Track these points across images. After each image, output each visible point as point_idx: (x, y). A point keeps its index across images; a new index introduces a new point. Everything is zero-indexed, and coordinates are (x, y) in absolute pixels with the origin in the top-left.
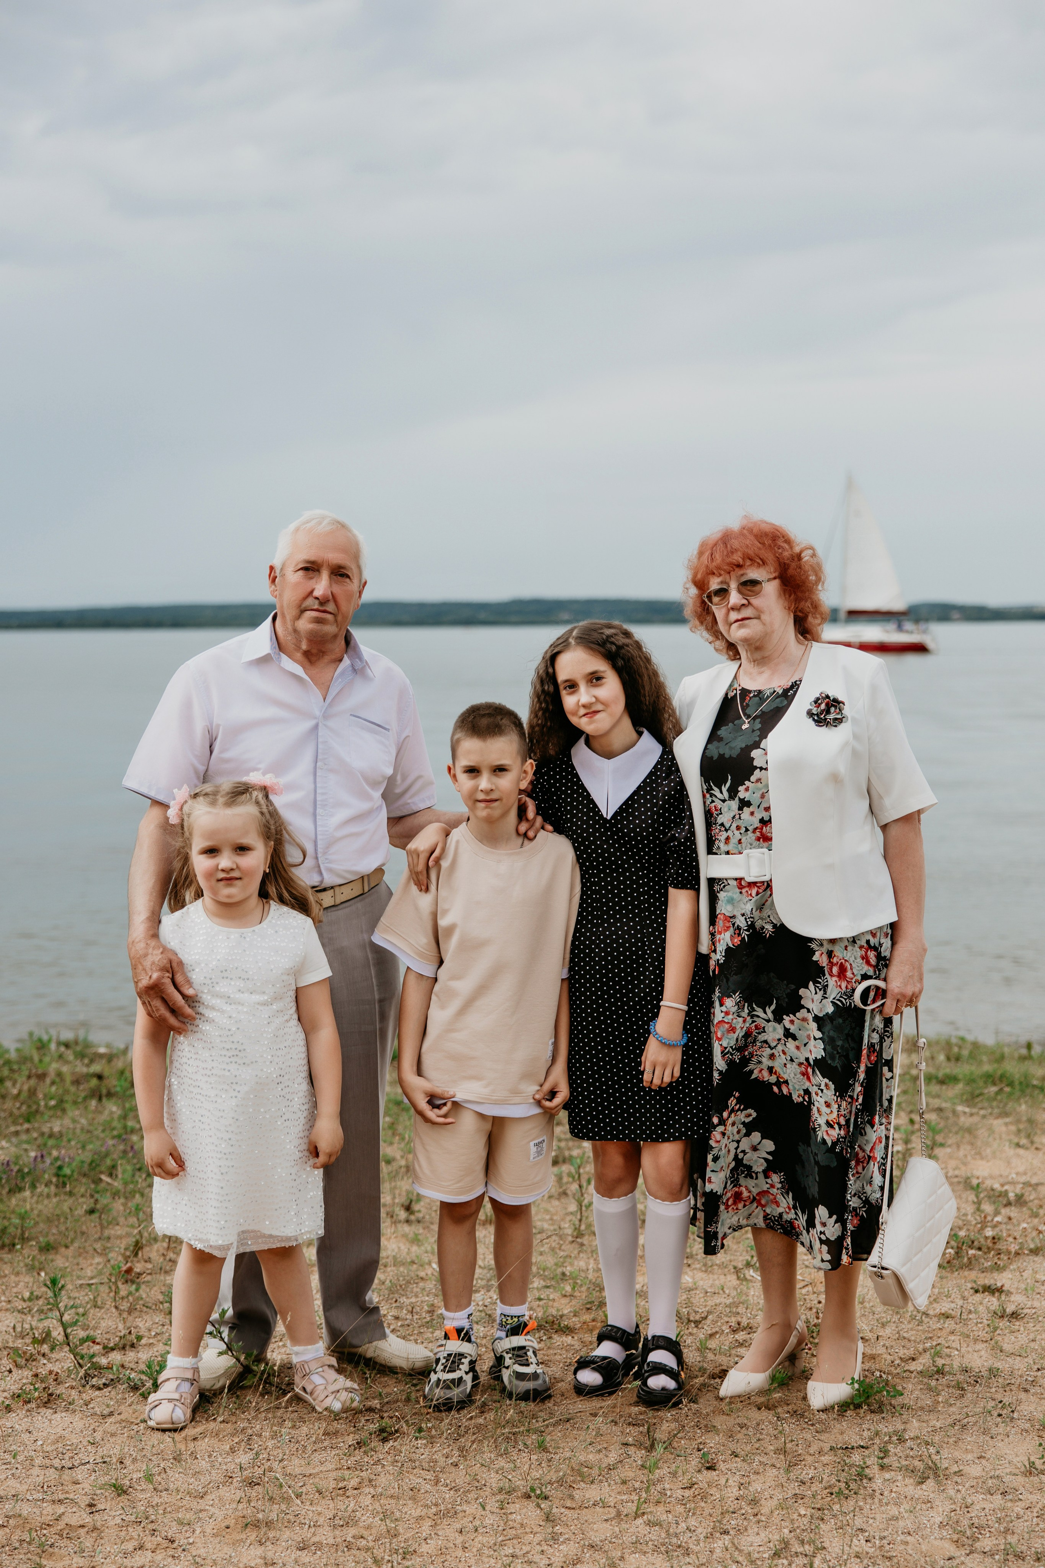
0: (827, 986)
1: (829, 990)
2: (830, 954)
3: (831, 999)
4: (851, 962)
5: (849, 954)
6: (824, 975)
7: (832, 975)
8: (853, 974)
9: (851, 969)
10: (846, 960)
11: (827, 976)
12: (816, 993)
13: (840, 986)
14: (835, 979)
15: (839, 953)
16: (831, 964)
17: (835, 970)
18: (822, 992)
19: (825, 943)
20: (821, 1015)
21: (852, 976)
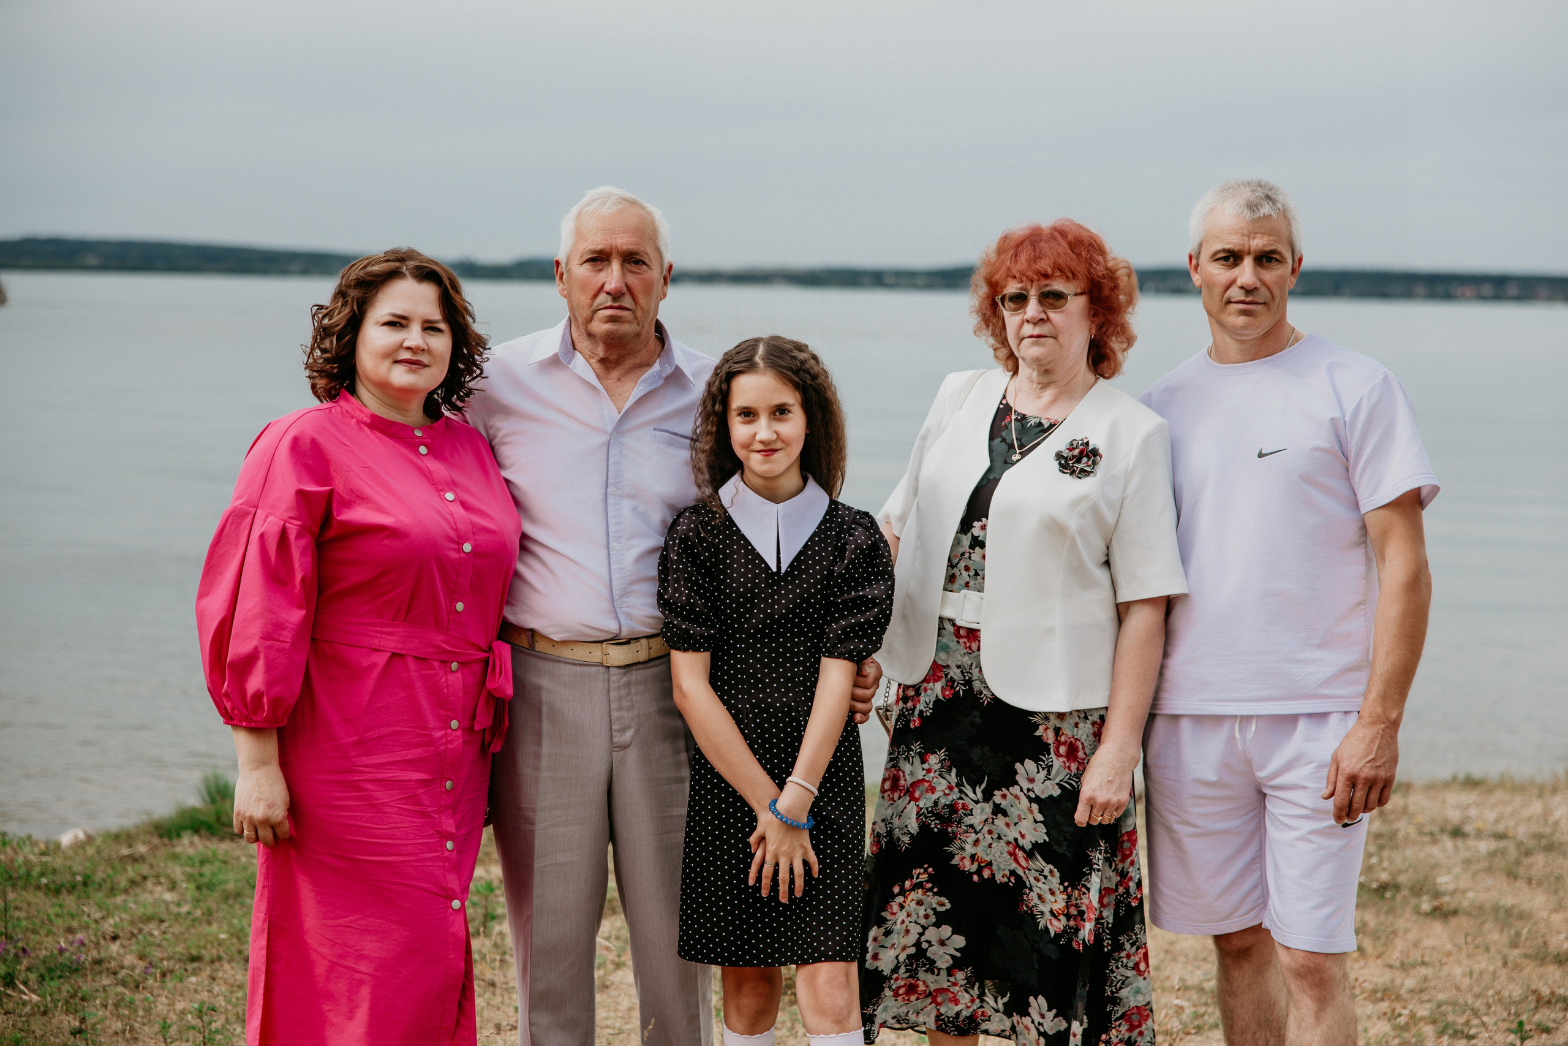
0: (1052, 766)
1: (1054, 771)
2: (1057, 731)
3: (1057, 781)
4: (1083, 741)
5: (1080, 732)
6: (1049, 754)
7: (1058, 755)
8: (1085, 754)
9: (1083, 748)
10: (1076, 739)
11: (1053, 755)
12: (1038, 772)
13: (1069, 768)
14: (1061, 759)
15: (1067, 728)
16: (1058, 743)
17: (1063, 750)
18: (1045, 772)
19: (1052, 717)
20: (1043, 796)
21: (1084, 756)
